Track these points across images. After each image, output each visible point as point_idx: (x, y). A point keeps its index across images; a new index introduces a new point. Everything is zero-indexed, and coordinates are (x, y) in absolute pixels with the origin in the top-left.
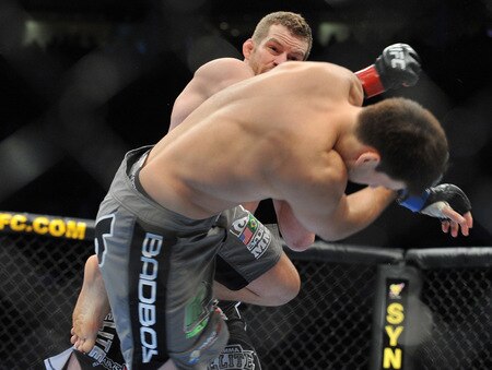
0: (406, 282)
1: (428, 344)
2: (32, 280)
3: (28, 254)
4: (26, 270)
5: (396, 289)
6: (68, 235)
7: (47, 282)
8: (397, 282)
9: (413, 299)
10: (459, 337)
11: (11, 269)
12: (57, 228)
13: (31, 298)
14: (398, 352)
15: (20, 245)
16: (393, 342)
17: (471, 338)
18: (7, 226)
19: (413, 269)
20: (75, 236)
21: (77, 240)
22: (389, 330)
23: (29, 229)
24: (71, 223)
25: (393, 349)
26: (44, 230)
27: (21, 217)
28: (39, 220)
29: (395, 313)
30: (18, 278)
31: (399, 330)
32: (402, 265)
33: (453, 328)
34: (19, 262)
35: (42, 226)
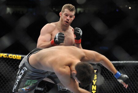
0: (97, 69)
1: (103, 84)
2: (8, 69)
3: (7, 63)
4: (7, 67)
6: (17, 58)
7: (12, 70)
8: (95, 69)
9: (99, 74)
10: (110, 83)
11: (3, 67)
12: (14, 57)
13: (8, 73)
14: (95, 86)
15: (6, 61)
16: (94, 84)
17: (113, 83)
18: (2, 56)
19: (99, 66)
20: (19, 59)
21: (19, 60)
22: (93, 81)
23: (8, 57)
24: (18, 56)
25: (94, 85)
26: (11, 57)
27: (6, 54)
28: (10, 55)
29: (95, 78)
30: (5, 69)
31: (96, 81)
32: (96, 65)
33: (108, 80)
34: (5, 65)
35: (11, 56)
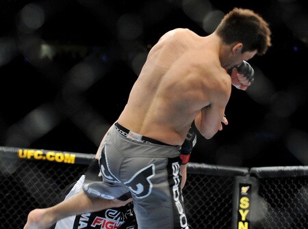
0: (250, 185)
1: (264, 220)
2: (46, 186)
3: (44, 172)
4: (43, 181)
5: (245, 190)
6: (65, 161)
7: (54, 187)
8: (245, 185)
9: (254, 195)
10: (280, 215)
11: (35, 180)
12: (60, 158)
13: (45, 196)
14: (246, 224)
15: (39, 167)
16: (243, 219)
17: (286, 215)
18: (32, 157)
19: (254, 178)
20: (69, 162)
21: (70, 164)
22: (241, 211)
23: (44, 158)
24: (67, 155)
25: (244, 222)
26: (52, 159)
27: (40, 152)
28: (50, 154)
29: (244, 202)
30: (38, 185)
31: (247, 212)
32: (248, 176)
33: (276, 210)
34: (39, 176)
35: (51, 156)
